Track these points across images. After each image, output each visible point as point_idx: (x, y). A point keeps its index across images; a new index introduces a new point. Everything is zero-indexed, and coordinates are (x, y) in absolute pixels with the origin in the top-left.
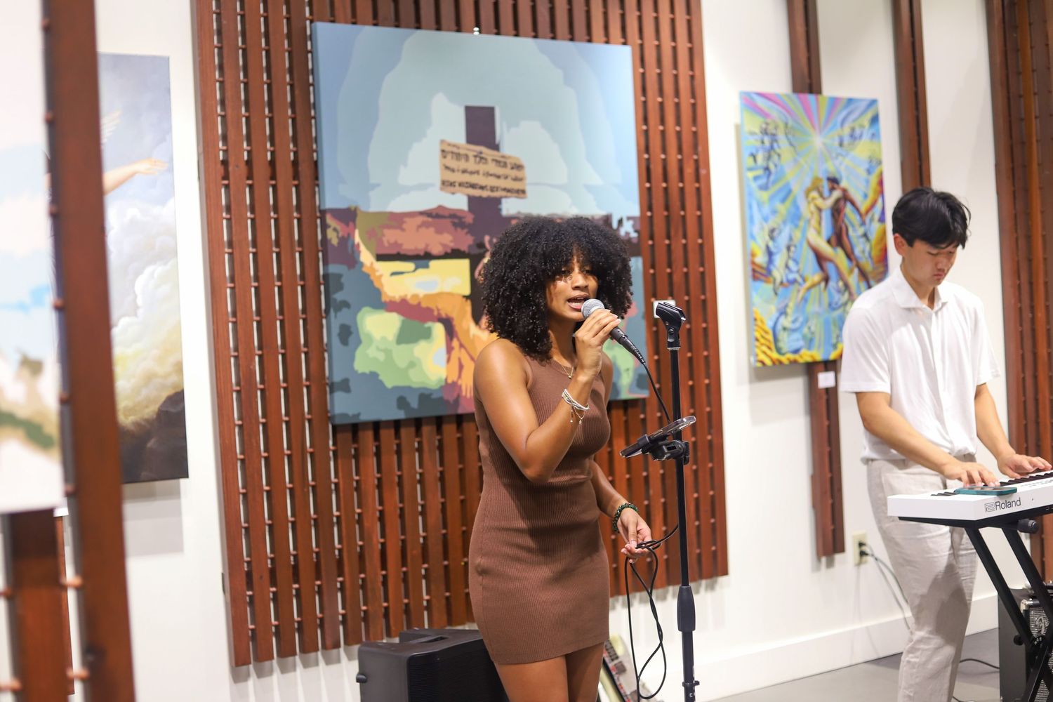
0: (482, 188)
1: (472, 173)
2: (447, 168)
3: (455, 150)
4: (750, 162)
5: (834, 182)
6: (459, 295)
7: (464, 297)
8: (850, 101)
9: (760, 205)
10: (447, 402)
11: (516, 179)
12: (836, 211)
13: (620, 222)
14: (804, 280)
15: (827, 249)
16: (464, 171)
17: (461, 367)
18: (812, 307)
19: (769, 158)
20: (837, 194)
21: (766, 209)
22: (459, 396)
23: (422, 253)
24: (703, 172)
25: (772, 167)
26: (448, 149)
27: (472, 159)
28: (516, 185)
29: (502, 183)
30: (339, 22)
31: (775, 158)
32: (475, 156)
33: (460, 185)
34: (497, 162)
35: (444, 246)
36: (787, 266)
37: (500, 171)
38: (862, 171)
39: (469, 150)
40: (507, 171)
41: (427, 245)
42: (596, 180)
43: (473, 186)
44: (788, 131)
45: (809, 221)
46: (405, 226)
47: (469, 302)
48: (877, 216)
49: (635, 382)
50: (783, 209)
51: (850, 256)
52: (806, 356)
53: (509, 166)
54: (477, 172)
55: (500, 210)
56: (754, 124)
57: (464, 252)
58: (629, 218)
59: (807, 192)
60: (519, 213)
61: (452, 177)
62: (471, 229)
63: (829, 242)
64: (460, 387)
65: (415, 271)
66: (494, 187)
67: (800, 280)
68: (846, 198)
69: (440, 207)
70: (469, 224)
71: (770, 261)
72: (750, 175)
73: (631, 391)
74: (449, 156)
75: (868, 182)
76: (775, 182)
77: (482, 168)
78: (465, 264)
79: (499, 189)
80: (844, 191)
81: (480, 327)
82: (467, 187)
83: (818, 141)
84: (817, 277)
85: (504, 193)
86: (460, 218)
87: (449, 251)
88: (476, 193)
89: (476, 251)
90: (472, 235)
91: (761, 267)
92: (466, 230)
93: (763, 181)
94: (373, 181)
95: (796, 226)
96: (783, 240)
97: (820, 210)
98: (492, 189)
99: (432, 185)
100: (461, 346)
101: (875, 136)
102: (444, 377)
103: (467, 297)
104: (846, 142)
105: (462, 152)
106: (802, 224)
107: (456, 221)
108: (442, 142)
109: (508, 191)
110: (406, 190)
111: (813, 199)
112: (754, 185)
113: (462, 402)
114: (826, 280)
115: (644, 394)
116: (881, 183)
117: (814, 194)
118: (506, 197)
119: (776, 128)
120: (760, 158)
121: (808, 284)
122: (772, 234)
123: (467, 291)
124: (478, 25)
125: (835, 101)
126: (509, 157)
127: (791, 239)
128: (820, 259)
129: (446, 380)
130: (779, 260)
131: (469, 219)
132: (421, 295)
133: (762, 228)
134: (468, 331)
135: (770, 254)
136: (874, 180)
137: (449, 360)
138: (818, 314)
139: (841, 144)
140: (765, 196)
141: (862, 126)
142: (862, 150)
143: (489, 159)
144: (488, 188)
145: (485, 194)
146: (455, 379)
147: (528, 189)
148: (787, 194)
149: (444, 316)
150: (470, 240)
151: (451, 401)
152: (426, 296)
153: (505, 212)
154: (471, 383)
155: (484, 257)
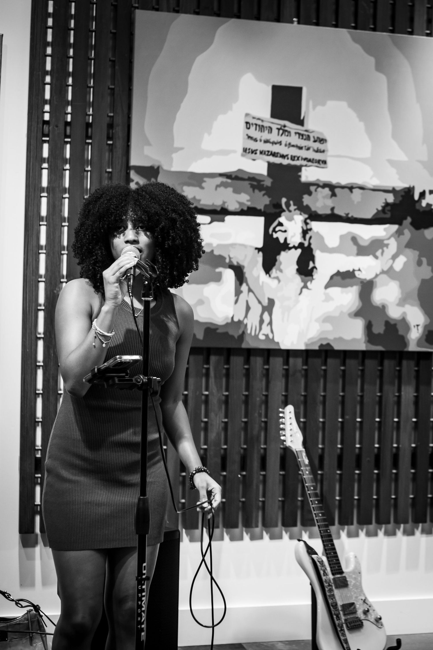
0: (283, 156)
1: (274, 143)
2: (249, 137)
3: (259, 123)
6: (251, 247)
7: (256, 249)
10: (232, 337)
11: (317, 151)
16: (266, 141)
17: (248, 308)
22: (243, 333)
23: (219, 209)
26: (251, 121)
27: (275, 131)
28: (318, 156)
29: (303, 154)
30: (162, 11)
32: (279, 129)
33: (261, 153)
34: (300, 135)
35: (240, 204)
37: (303, 143)
39: (273, 123)
40: (310, 143)
41: (224, 203)
43: (274, 155)
46: (204, 185)
47: (261, 253)
49: (425, 337)
53: (312, 139)
54: (280, 143)
55: (300, 176)
57: (260, 210)
58: (430, 192)
60: (318, 180)
61: (253, 145)
62: (268, 191)
64: (246, 325)
65: (210, 223)
66: (295, 157)
69: (240, 171)
70: (267, 187)
73: (419, 343)
74: (253, 128)
77: (284, 139)
78: (261, 220)
79: (300, 159)
81: (270, 276)
82: (268, 155)
85: (304, 163)
86: (259, 181)
87: (245, 209)
88: (278, 160)
89: (273, 210)
90: (269, 197)
92: (263, 192)
94: (176, 144)
98: (293, 158)
99: (234, 152)
100: (250, 290)
102: (230, 315)
103: (259, 250)
105: (266, 124)
107: (255, 183)
108: (247, 115)
109: (310, 161)
110: (209, 154)
113: (247, 338)
118: (306, 166)
123: (260, 245)
124: (298, 16)
126: (313, 132)
129: (232, 318)
131: (268, 182)
132: (215, 245)
137: (236, 302)
143: (293, 132)
144: (289, 157)
145: (285, 162)
146: (241, 319)
147: (329, 161)
149: (235, 264)
150: (267, 200)
151: (236, 337)
152: (219, 246)
153: (303, 179)
154: (257, 323)
155: (280, 216)
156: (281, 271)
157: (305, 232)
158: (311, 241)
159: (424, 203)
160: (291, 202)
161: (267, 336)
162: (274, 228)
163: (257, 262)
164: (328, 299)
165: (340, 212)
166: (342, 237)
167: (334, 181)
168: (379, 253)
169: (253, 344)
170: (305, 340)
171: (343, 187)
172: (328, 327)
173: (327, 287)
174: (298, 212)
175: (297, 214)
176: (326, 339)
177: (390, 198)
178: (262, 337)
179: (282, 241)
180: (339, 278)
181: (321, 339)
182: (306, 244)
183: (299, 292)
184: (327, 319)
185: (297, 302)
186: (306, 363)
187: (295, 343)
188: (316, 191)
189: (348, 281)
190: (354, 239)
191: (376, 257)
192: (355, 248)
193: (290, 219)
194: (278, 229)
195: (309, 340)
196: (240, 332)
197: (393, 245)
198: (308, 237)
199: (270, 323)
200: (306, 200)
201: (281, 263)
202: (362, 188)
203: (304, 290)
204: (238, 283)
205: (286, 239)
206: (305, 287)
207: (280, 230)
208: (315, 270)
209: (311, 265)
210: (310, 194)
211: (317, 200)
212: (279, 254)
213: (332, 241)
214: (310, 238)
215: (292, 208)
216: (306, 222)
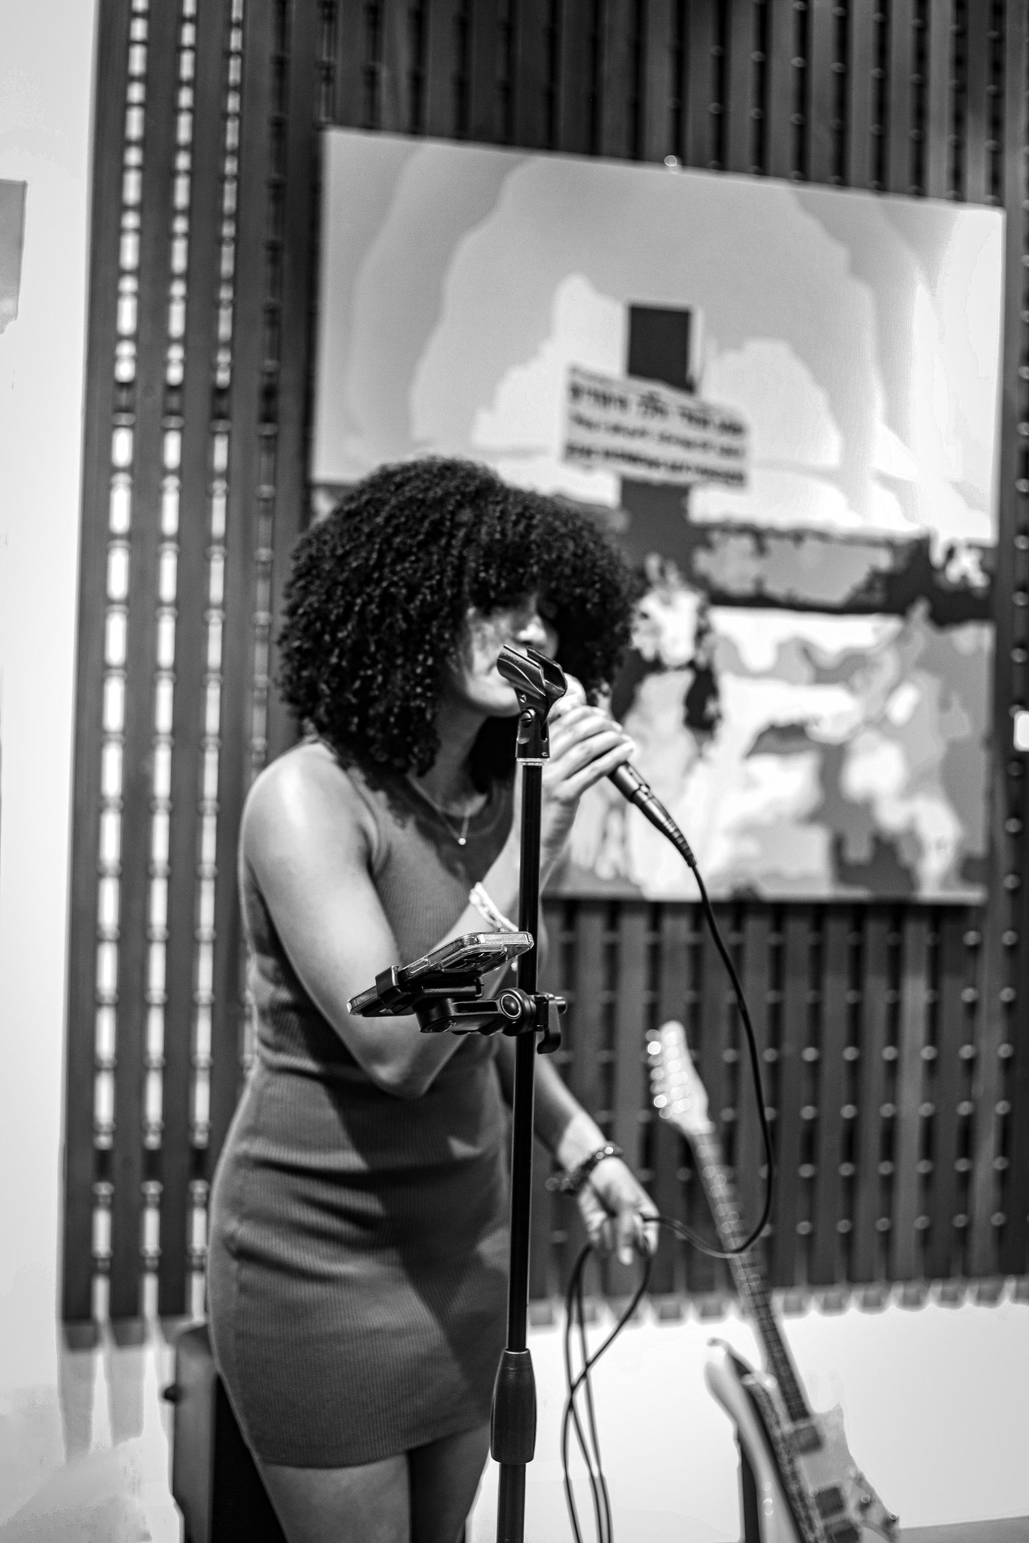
0: (653, 463)
1: (633, 433)
2: (580, 420)
3: (600, 387)
11: (728, 452)
13: (951, 553)
16: (617, 429)
26: (583, 383)
27: (634, 407)
28: (727, 464)
29: (696, 458)
32: (643, 402)
33: (606, 454)
37: (694, 433)
39: (629, 388)
40: (711, 435)
43: (633, 459)
49: (957, 870)
53: (714, 425)
54: (642, 433)
55: (686, 509)
58: (971, 546)
60: (728, 518)
61: (585, 438)
66: (678, 465)
73: (944, 883)
74: (586, 398)
77: (655, 424)
79: (689, 470)
82: (621, 460)
85: (696, 477)
88: (638, 472)
94: (416, 432)
98: (675, 467)
99: (545, 451)
105: (616, 391)
108: (574, 370)
109: (709, 473)
113: (573, 874)
115: (972, 895)
118: (701, 484)
124: (678, 150)
126: (717, 408)
131: (619, 523)
143: (673, 409)
144: (666, 464)
145: (658, 476)
147: (755, 475)
153: (694, 516)
154: (594, 839)
156: (647, 721)
157: (701, 634)
158: (718, 654)
159: (954, 572)
160: (671, 566)
161: (615, 868)
164: (750, 783)
165: (775, 588)
166: (781, 647)
167: (764, 521)
168: (858, 680)
169: (584, 888)
171: (780, 535)
172: (750, 847)
173: (752, 752)
174: (684, 586)
175: (683, 593)
176: (746, 874)
177: (884, 561)
178: (605, 871)
179: (649, 655)
180: (770, 740)
181: (734, 875)
182: (703, 659)
183: (685, 764)
184: (748, 829)
185: (682, 790)
186: (696, 928)
188: (724, 540)
189: (793, 744)
190: (806, 651)
191: (852, 690)
192: (806, 671)
193: (667, 603)
194: (640, 624)
197: (889, 665)
198: (706, 644)
199: (624, 840)
200: (703, 562)
201: (646, 703)
202: (822, 536)
203: (699, 765)
205: (658, 651)
206: (700, 755)
207: (646, 630)
208: (718, 720)
209: (711, 708)
210: (708, 546)
211: (725, 562)
212: (641, 681)
213: (760, 654)
214: (713, 646)
215: (673, 577)
216: (702, 612)
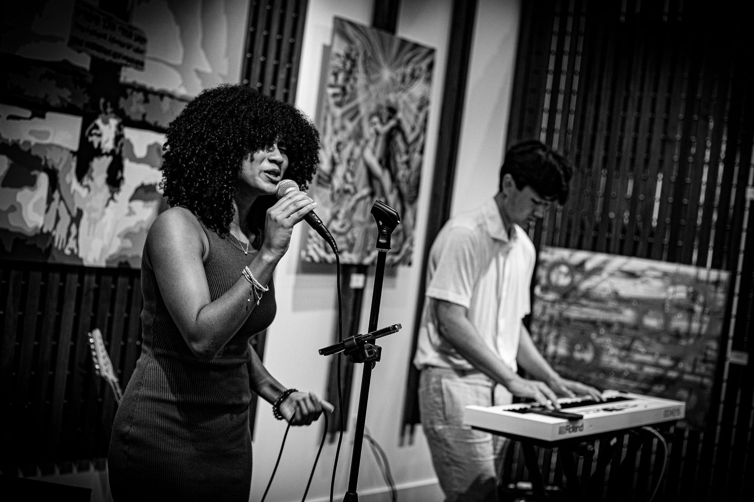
0: (106, 52)
1: (99, 36)
2: (78, 26)
3: (89, 10)
4: (331, 79)
5: (392, 111)
6: (67, 149)
8: (416, 46)
9: (333, 119)
10: (40, 250)
11: (137, 51)
12: (389, 138)
14: (356, 191)
15: (377, 169)
16: (93, 33)
17: (58, 219)
18: (358, 217)
19: (347, 80)
20: (392, 123)
21: (338, 124)
22: (51, 246)
23: (41, 102)
24: (293, 80)
25: (348, 88)
26: (82, 7)
27: (101, 23)
28: (137, 57)
29: (125, 51)
31: (352, 81)
32: (105, 21)
33: (87, 45)
34: (124, 31)
35: (62, 100)
36: (345, 178)
37: (125, 40)
38: (414, 107)
39: (100, 13)
40: (131, 41)
41: (46, 97)
42: (207, 68)
43: (98, 49)
44: (366, 60)
45: (367, 142)
46: (29, 73)
47: (75, 158)
48: (418, 148)
50: (350, 126)
51: (393, 178)
52: (347, 258)
53: (134, 37)
54: (105, 36)
55: (119, 76)
56: (340, 48)
57: (80, 108)
59: (371, 116)
60: (135, 82)
61: (80, 35)
62: (89, 89)
63: (380, 162)
64: (54, 238)
65: (31, 118)
66: (117, 54)
67: (352, 190)
68: (398, 128)
69: (65, 61)
70: (89, 84)
71: (333, 170)
72: (331, 91)
74: (81, 15)
75: (417, 117)
76: (349, 101)
77: (109, 33)
78: (78, 121)
79: (121, 57)
80: (399, 122)
82: (93, 48)
83: (386, 74)
84: (365, 191)
85: (124, 62)
86: (81, 76)
87: (65, 105)
88: (101, 56)
89: (91, 110)
90: (89, 95)
91: (325, 173)
92: (84, 89)
93: (338, 99)
95: (358, 144)
96: (346, 153)
97: (377, 133)
98: (115, 55)
99: (63, 39)
100: (61, 198)
101: (429, 80)
102: (40, 225)
103: (73, 153)
104: (408, 79)
105: (94, 13)
106: (362, 142)
107: (77, 78)
109: (129, 60)
110: (38, 38)
111: (375, 124)
112: (332, 101)
113: (54, 253)
114: (372, 194)
116: (426, 120)
117: (376, 119)
118: (126, 65)
119: (357, 54)
120: (341, 77)
121: (358, 196)
122: (339, 147)
123: (75, 148)
125: (404, 42)
126: (136, 29)
127: (352, 153)
128: (371, 176)
129: (42, 229)
130: (340, 170)
131: (90, 79)
132: (33, 144)
133: (331, 140)
134: (70, 185)
135: (334, 163)
136: (421, 116)
137: (47, 210)
138: (361, 224)
139: (403, 81)
140: (338, 112)
141: (421, 69)
142: (418, 89)
143: (117, 26)
144: (112, 53)
145: (108, 58)
146: (50, 229)
147: (147, 63)
148: (354, 114)
149: (50, 166)
150: (86, 99)
151: (43, 250)
152: (37, 145)
153: (122, 79)
154: (64, 236)
155: (96, 118)
156: (92, 179)
158: (123, 148)
160: (109, 104)
161: (72, 250)
162: (91, 130)
163: (71, 167)
164: (131, 213)
165: (150, 120)
166: (150, 148)
167: (149, 85)
169: (58, 260)
170: (106, 256)
171: (155, 93)
172: (128, 243)
173: (132, 199)
174: (113, 115)
175: (112, 117)
176: (125, 256)
178: (67, 252)
179: (96, 145)
180: (142, 192)
181: (121, 257)
182: (117, 151)
183: (105, 203)
184: (128, 235)
185: (103, 214)
186: (98, 281)
187: (98, 258)
188: (132, 93)
189: (150, 195)
190: (159, 150)
192: (158, 160)
193: (106, 122)
194: (94, 131)
195: (111, 256)
196: (48, 245)
198: (119, 143)
199: (77, 237)
200: (122, 103)
201: (92, 170)
202: (171, 96)
203: (111, 203)
204: (51, 189)
205: (100, 144)
206: (112, 198)
207: (96, 134)
208: (122, 181)
209: (119, 175)
210: (126, 97)
211: (131, 104)
212: (91, 159)
213: (140, 151)
214: (122, 145)
215: (109, 110)
216: (119, 128)
